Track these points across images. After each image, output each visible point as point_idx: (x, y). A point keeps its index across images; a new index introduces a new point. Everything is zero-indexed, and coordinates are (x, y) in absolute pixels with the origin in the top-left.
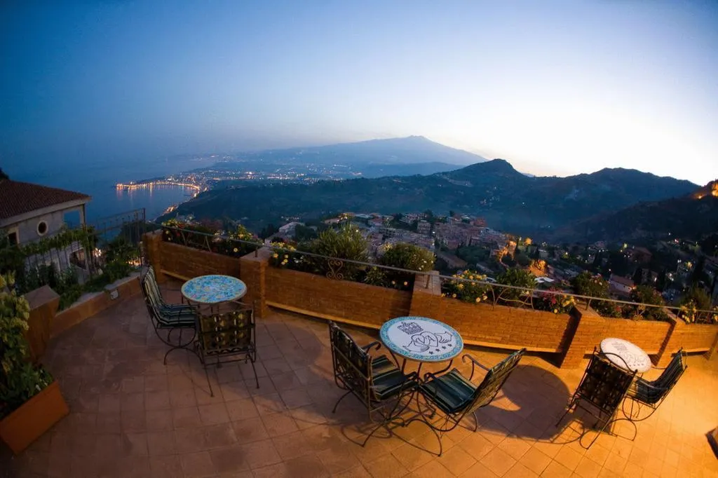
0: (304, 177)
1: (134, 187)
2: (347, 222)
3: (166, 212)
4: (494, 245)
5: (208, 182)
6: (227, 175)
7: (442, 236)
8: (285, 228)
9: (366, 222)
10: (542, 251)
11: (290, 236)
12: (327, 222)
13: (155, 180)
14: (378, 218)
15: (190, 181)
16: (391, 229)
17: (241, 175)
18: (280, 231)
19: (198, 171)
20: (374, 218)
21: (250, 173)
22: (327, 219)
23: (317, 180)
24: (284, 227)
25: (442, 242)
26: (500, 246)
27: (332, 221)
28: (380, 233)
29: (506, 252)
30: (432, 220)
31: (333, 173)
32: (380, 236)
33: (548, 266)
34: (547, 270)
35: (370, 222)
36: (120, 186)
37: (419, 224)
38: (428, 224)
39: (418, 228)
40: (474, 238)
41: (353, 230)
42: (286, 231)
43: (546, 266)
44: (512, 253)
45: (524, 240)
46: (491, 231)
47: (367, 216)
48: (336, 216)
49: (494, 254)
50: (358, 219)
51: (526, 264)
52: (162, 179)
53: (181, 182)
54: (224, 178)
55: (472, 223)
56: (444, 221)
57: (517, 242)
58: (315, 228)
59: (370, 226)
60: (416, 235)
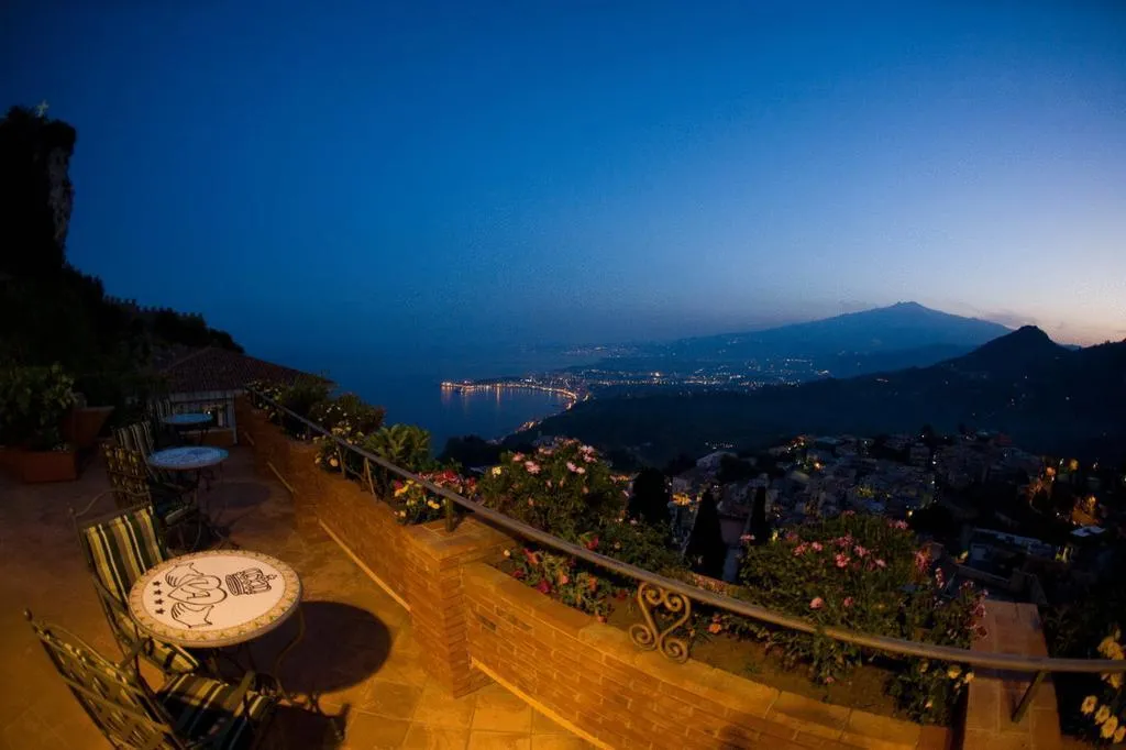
0: (741, 380)
1: (470, 389)
2: (804, 451)
3: (521, 429)
4: (1023, 478)
5: (590, 388)
6: (621, 377)
7: (946, 467)
8: (707, 460)
9: (831, 449)
10: (1092, 479)
11: (714, 473)
12: (772, 451)
13: (506, 379)
14: (850, 442)
15: (562, 385)
16: (869, 460)
17: (644, 378)
18: (698, 464)
19: (574, 370)
20: (846, 442)
21: (657, 375)
22: (773, 446)
23: (761, 384)
24: (704, 460)
25: (947, 478)
26: (1031, 478)
27: (781, 449)
28: (852, 467)
29: (1039, 488)
30: (933, 443)
31: (786, 374)
32: (853, 473)
33: (1100, 506)
34: (1097, 514)
35: (838, 450)
36: (447, 386)
37: (913, 450)
38: (927, 450)
39: (912, 457)
40: (993, 467)
41: (811, 464)
42: (709, 465)
43: (1096, 505)
44: (1048, 488)
45: (1067, 463)
46: (1020, 453)
47: (834, 441)
48: (787, 442)
49: (1022, 492)
50: (819, 447)
51: (1067, 506)
52: (517, 379)
53: (548, 385)
54: (617, 382)
55: (991, 442)
56: (950, 442)
57: (1056, 467)
58: (753, 461)
59: (837, 456)
60: (906, 469)
